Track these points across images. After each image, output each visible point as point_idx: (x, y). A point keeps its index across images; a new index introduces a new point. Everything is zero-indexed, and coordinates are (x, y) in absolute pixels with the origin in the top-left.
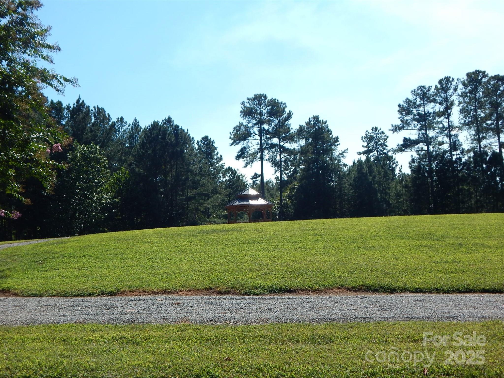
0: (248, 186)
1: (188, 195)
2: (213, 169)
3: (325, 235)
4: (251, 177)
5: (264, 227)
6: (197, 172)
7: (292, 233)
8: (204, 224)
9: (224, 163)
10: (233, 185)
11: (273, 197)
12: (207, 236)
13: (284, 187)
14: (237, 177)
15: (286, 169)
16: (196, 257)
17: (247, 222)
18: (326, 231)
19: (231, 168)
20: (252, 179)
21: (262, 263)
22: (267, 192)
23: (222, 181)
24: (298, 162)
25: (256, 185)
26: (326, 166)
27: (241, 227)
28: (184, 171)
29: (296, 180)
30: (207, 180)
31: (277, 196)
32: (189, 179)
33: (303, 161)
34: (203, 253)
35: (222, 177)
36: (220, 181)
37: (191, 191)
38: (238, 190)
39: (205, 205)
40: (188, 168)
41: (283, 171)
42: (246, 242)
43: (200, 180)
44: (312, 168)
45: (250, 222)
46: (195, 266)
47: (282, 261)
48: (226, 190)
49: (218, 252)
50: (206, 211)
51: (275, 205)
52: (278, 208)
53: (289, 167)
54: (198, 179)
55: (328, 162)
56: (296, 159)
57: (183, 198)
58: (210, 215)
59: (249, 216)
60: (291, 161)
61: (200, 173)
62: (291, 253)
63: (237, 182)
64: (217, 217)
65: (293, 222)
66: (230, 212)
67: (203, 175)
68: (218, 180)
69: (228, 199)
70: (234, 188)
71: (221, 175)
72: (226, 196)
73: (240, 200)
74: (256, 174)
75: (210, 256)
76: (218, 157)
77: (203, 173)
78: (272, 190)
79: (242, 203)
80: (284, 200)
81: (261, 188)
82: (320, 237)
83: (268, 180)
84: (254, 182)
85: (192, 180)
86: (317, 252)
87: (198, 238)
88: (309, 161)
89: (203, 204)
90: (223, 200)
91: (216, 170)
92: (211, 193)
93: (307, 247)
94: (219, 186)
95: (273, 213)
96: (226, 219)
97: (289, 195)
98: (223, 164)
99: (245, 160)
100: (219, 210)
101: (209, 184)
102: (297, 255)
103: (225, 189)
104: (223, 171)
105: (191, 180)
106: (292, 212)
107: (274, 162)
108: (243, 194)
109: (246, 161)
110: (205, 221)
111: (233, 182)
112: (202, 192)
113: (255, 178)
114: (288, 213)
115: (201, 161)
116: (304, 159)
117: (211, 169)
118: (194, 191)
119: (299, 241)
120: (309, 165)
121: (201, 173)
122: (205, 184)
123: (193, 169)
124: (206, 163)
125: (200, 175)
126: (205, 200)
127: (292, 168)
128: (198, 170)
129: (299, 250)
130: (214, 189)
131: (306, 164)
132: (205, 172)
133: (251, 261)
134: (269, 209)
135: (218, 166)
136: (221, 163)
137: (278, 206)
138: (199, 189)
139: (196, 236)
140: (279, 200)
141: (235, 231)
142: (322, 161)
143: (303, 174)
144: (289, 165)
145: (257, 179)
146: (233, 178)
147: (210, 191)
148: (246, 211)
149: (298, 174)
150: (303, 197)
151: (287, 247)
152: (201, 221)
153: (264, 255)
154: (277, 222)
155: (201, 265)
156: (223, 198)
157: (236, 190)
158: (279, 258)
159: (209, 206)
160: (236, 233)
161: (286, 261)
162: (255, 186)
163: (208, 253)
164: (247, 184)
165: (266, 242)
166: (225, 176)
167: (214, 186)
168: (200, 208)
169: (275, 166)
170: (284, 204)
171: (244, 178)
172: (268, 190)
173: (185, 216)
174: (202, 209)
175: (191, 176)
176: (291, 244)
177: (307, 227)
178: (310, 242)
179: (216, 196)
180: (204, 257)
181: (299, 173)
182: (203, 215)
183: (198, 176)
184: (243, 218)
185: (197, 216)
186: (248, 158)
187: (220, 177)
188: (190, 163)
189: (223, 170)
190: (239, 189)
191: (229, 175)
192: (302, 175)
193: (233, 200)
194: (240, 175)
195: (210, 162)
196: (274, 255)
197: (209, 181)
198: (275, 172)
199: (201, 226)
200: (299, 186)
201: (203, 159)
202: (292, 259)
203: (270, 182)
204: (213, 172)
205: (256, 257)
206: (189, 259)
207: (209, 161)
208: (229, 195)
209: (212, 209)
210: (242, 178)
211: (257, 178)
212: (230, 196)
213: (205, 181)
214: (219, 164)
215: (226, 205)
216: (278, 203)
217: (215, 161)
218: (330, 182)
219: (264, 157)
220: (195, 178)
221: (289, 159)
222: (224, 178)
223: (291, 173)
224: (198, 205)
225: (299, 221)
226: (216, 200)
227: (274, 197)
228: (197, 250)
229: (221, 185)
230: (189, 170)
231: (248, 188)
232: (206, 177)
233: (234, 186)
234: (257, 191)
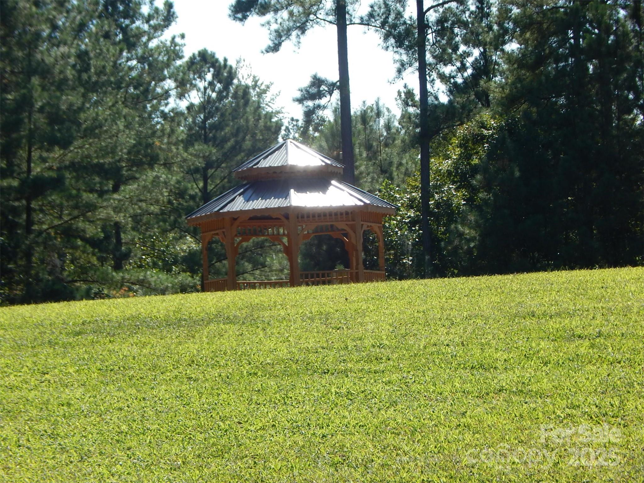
0: (283, 132)
1: (29, 170)
2: (134, 62)
3: (609, 336)
4: (298, 95)
5: (354, 306)
6: (70, 73)
7: (470, 329)
8: (99, 295)
9: (183, 36)
10: (222, 129)
11: (391, 178)
12: (110, 346)
13: (437, 133)
14: (236, 93)
15: (442, 59)
16: (66, 436)
17: (280, 284)
18: (612, 318)
19: (213, 56)
20: (300, 101)
21: (345, 458)
22: (364, 155)
23: (173, 110)
24: (495, 27)
25: (318, 125)
26: (616, 41)
27: (252, 307)
28: (12, 72)
29: (487, 104)
30: (110, 108)
31: (407, 174)
32: (32, 106)
33: (516, 22)
34: (94, 418)
35: (173, 93)
36: (167, 110)
37: (45, 154)
38: (241, 150)
39: (102, 214)
40: (29, 56)
41: (433, 67)
42: (277, 367)
43: (81, 109)
44: (553, 51)
45: (293, 282)
46: (61, 474)
47: (426, 446)
48: (191, 150)
49: (158, 413)
50: (107, 237)
51: (398, 209)
52: (413, 222)
53: (456, 48)
54: (71, 105)
55: (624, 26)
56: (488, 15)
57: (10, 188)
58: (127, 256)
59: (291, 260)
60: (464, 25)
61: (79, 78)
62: (464, 414)
63: (235, 113)
64: (155, 265)
65: (473, 282)
66: (210, 243)
67: (93, 87)
68: (155, 108)
69: (201, 184)
70: (225, 140)
71: (169, 84)
72: (192, 172)
73: (249, 193)
74: (317, 82)
75: (124, 428)
76: (157, 10)
77: (94, 79)
78: (386, 145)
79: (259, 204)
80: (438, 188)
81: (339, 139)
82: (587, 343)
83: (369, 104)
84: (309, 114)
85: (47, 109)
86: (574, 407)
87: (73, 354)
88: (540, 23)
89: (92, 207)
90: (181, 193)
91: (150, 65)
92: (128, 160)
93: (534, 388)
94: (163, 130)
95: (389, 246)
96: (193, 272)
97: (456, 168)
98: (178, 40)
99: (269, 23)
100: (164, 232)
101: (121, 124)
102: (489, 420)
103: (188, 143)
104: (178, 69)
105: (41, 110)
106: (472, 239)
107: (394, 26)
108: (265, 164)
109: (274, 27)
110: (105, 280)
111: (222, 115)
112: (88, 156)
113: (312, 97)
114: (456, 242)
115: (82, 27)
116: (523, 15)
117: (129, 59)
118: (57, 152)
119: (499, 364)
120: (543, 37)
121: (85, 76)
122: (101, 126)
123: (49, 60)
124: (107, 36)
125: (83, 85)
126: (101, 193)
127: (469, 54)
128: (74, 66)
129: (499, 401)
130: (139, 143)
131: (528, 35)
132: (101, 72)
133: (296, 448)
134: (375, 226)
135: (158, 47)
136: (166, 36)
137: (412, 213)
138: (76, 143)
139: (64, 346)
140: (414, 188)
141: (229, 320)
142: (599, 22)
143: (519, 79)
144: (458, 39)
145: (323, 101)
146: (220, 97)
147: (122, 153)
148: (277, 238)
149: (498, 79)
150: (517, 174)
151: (448, 387)
152: (85, 281)
153: (353, 422)
154: (406, 283)
155: (86, 468)
156: (178, 182)
157: (233, 148)
158: (413, 433)
159: (120, 218)
160: (232, 330)
161: (445, 445)
162: (316, 130)
163: (115, 419)
164: (278, 126)
165: (359, 366)
166: (188, 91)
167: (138, 134)
168: (81, 225)
169: (400, 43)
170: (438, 205)
171: (267, 97)
172: (369, 147)
173: (20, 263)
174: (91, 230)
175: (44, 88)
176: (466, 374)
177: (532, 304)
178: (546, 364)
179: (151, 174)
180: (100, 433)
181: (502, 73)
182: (94, 254)
183: (74, 89)
184: (264, 266)
185: (72, 262)
186: (284, 14)
187: (166, 94)
188: (37, 36)
189: (179, 63)
190: (248, 144)
191: (201, 84)
192: (513, 83)
193: (224, 188)
194: (250, 82)
195: (124, 30)
196: (392, 424)
197: (119, 112)
198: (399, 71)
199: (84, 302)
200: (500, 129)
201: (91, 18)
202: (468, 437)
203: (379, 114)
204: (134, 74)
205: (319, 432)
206: (35, 444)
207: (120, 26)
208: (205, 169)
209: (133, 229)
210: (259, 95)
211: (319, 95)
212: (210, 172)
213: (103, 112)
214: (162, 38)
215: (189, 211)
216: (412, 200)
217: (146, 27)
218: (630, 112)
219: (349, 8)
220: (59, 98)
221: (455, 15)
222: (181, 96)
223: (466, 75)
224: (76, 213)
225: (500, 277)
226: (150, 192)
227: (395, 174)
228: (69, 405)
229: (168, 130)
230: (34, 64)
231: (285, 138)
232: (105, 93)
233: (227, 129)
234: (321, 150)
